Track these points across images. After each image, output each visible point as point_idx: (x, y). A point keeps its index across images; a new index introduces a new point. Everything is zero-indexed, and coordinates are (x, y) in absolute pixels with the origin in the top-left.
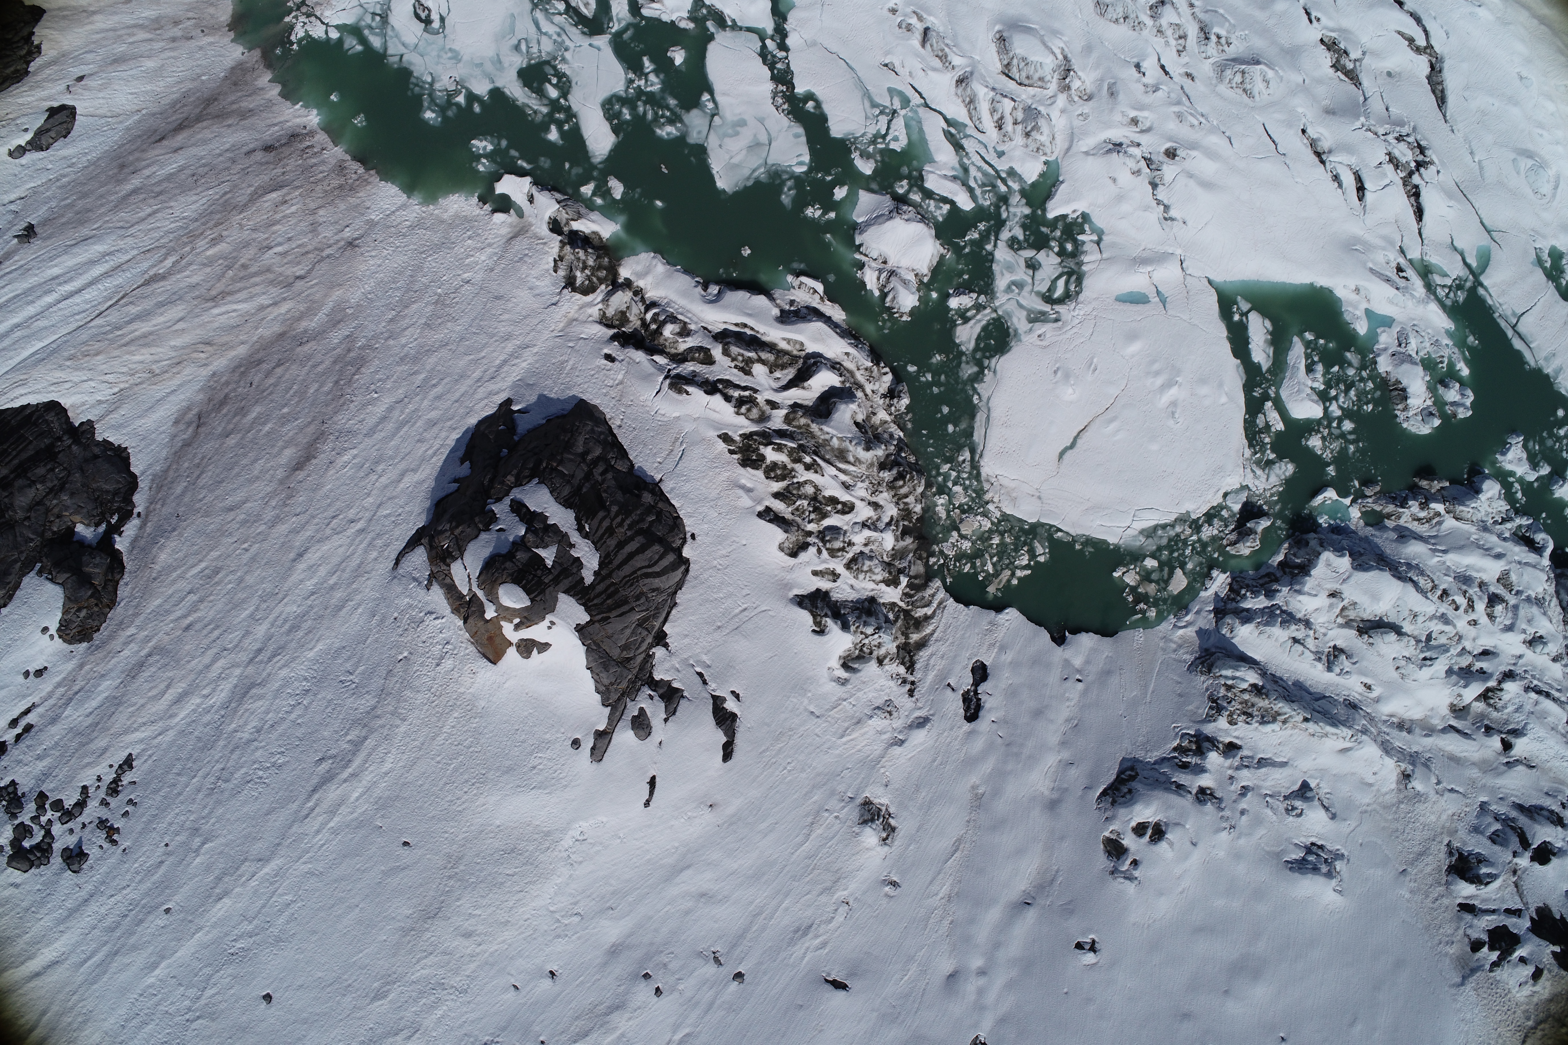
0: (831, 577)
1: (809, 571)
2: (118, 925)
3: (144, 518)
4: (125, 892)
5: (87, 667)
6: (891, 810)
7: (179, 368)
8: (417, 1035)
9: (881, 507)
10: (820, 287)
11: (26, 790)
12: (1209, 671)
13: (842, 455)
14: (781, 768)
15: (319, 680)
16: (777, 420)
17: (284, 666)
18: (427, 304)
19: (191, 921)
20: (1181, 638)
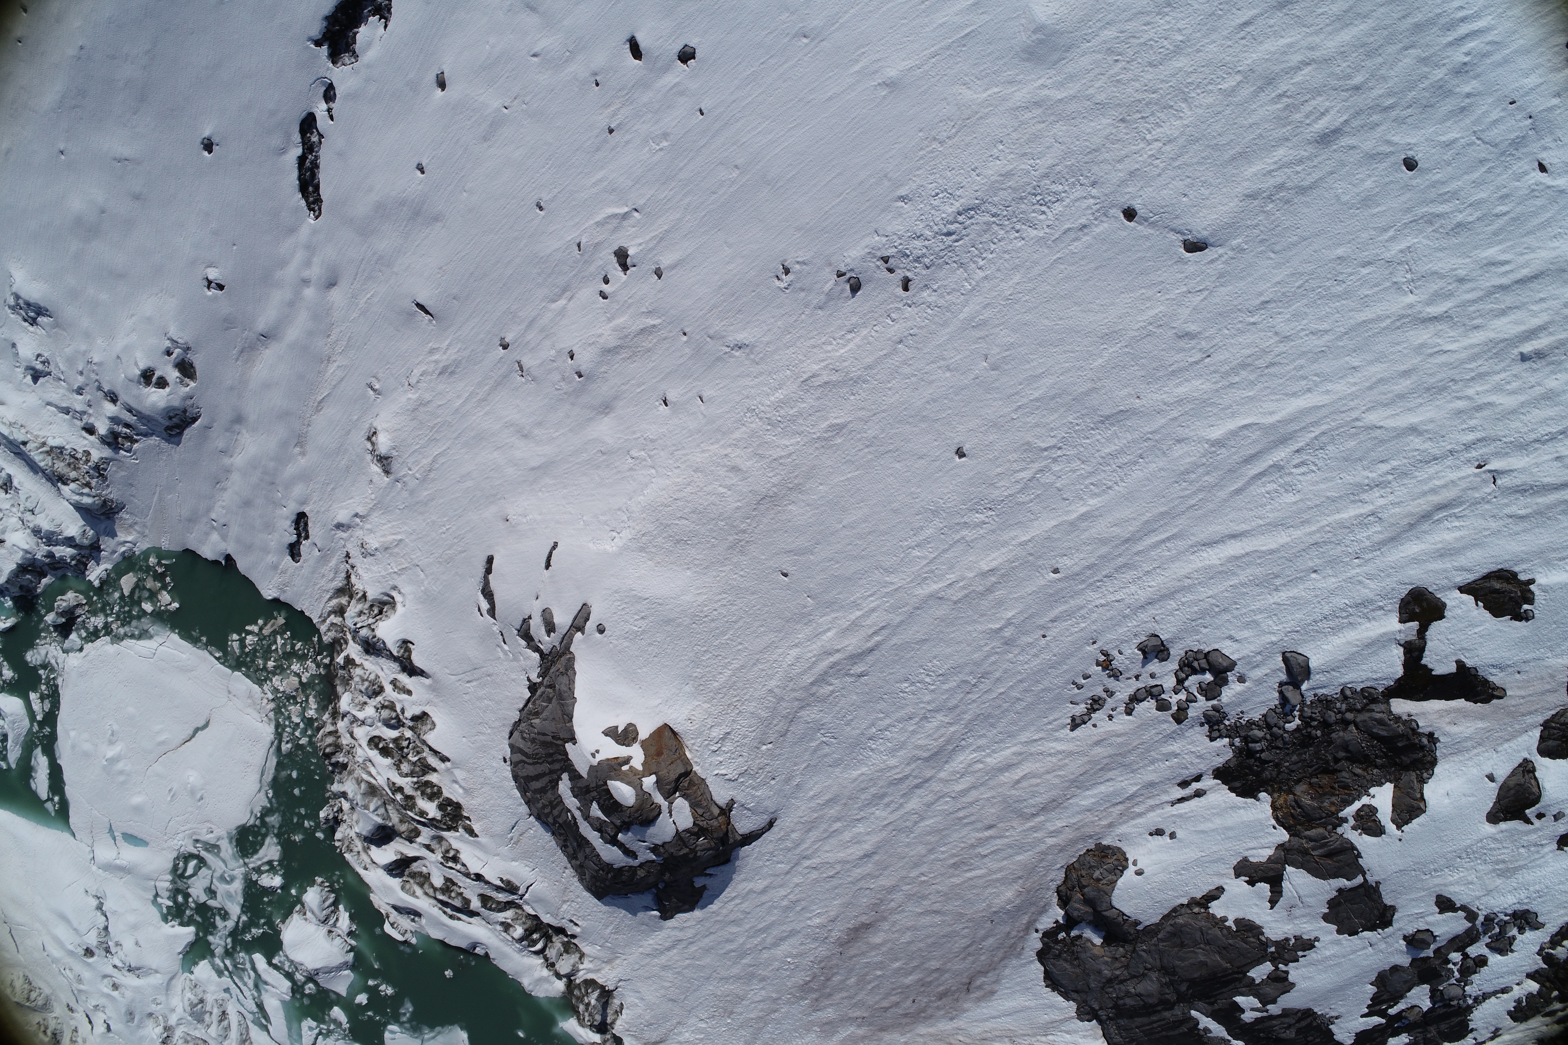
0: (397, 684)
1: (414, 697)
2: (1118, 569)
3: (1030, 926)
4: (1103, 601)
5: (1104, 822)
6: (369, 457)
7: (984, 1035)
8: (805, 376)
9: (348, 733)
10: (387, 928)
11: (1198, 728)
12: (105, 501)
13: (373, 790)
14: (451, 531)
15: (857, 745)
16: (426, 835)
17: (892, 768)
18: (741, 1014)
19: (1031, 555)
20: (130, 533)
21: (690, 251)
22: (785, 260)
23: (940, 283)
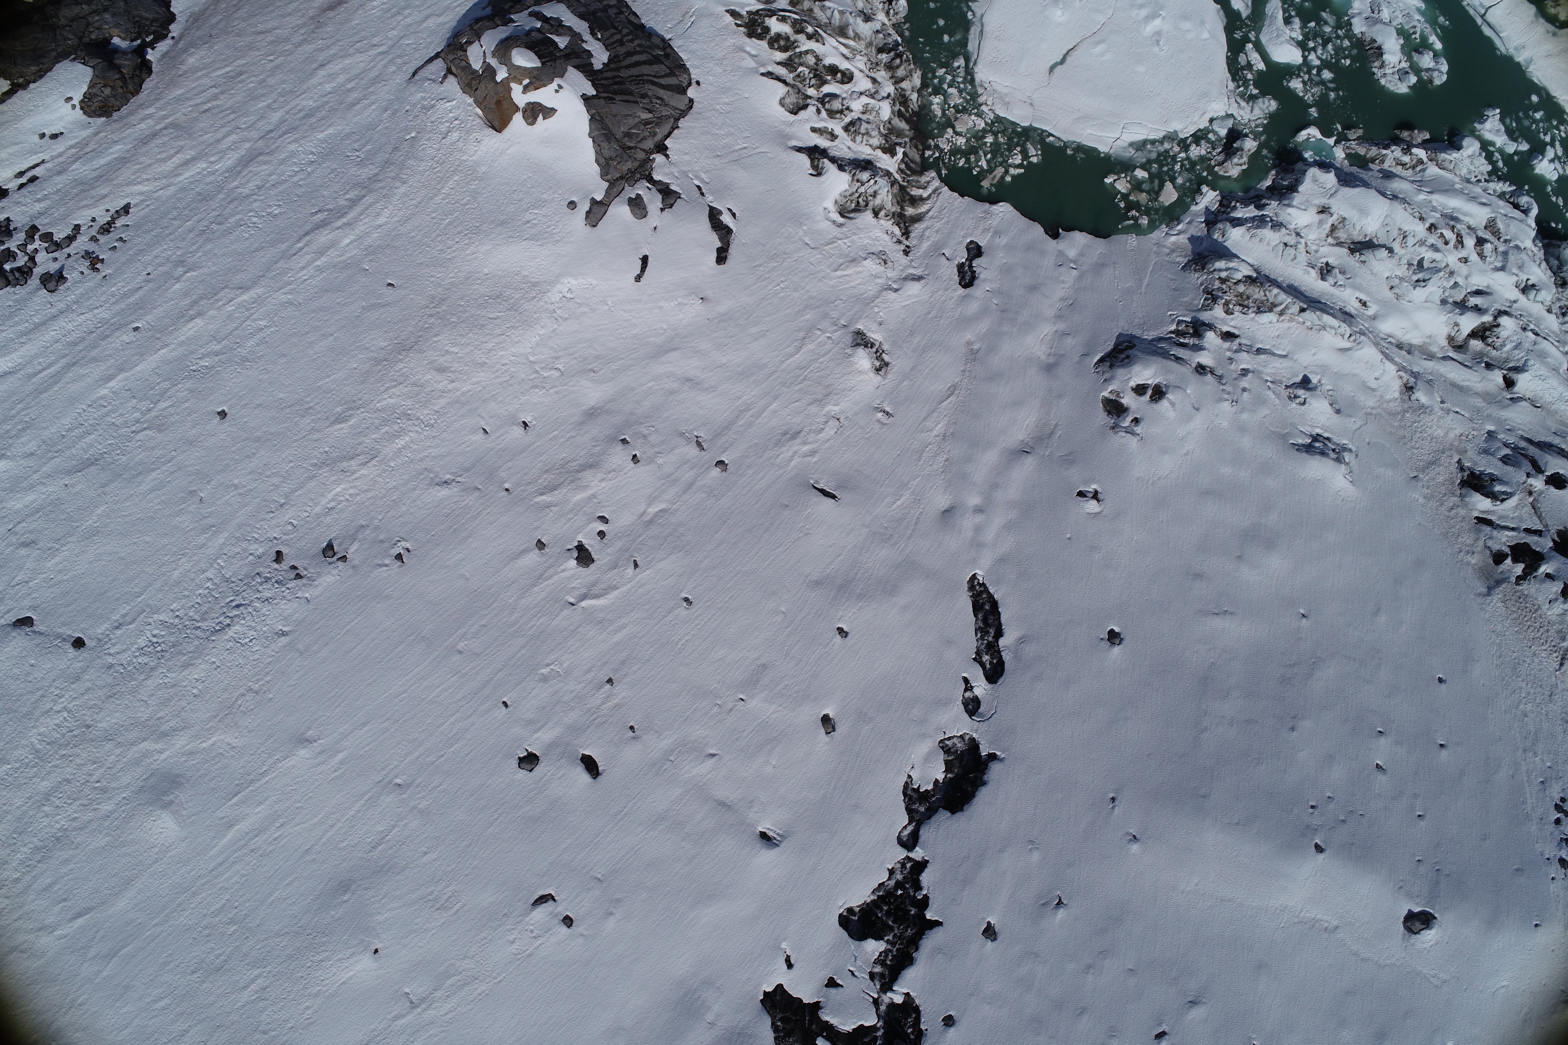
0: (829, 137)
1: (808, 127)
2: (82, 340)
3: (177, 39)
4: (96, 311)
5: (102, 135)
6: (885, 347)
8: (374, 462)
9: (880, 84)
11: (19, 224)
12: (1203, 269)
13: (842, 31)
14: (774, 284)
15: (327, 155)
16: (783, 2)
17: (294, 141)
19: (158, 339)
20: (1174, 243)
21: (507, 568)
22: (400, 566)
23: (246, 561)
